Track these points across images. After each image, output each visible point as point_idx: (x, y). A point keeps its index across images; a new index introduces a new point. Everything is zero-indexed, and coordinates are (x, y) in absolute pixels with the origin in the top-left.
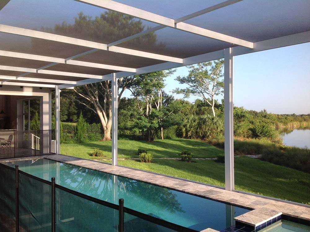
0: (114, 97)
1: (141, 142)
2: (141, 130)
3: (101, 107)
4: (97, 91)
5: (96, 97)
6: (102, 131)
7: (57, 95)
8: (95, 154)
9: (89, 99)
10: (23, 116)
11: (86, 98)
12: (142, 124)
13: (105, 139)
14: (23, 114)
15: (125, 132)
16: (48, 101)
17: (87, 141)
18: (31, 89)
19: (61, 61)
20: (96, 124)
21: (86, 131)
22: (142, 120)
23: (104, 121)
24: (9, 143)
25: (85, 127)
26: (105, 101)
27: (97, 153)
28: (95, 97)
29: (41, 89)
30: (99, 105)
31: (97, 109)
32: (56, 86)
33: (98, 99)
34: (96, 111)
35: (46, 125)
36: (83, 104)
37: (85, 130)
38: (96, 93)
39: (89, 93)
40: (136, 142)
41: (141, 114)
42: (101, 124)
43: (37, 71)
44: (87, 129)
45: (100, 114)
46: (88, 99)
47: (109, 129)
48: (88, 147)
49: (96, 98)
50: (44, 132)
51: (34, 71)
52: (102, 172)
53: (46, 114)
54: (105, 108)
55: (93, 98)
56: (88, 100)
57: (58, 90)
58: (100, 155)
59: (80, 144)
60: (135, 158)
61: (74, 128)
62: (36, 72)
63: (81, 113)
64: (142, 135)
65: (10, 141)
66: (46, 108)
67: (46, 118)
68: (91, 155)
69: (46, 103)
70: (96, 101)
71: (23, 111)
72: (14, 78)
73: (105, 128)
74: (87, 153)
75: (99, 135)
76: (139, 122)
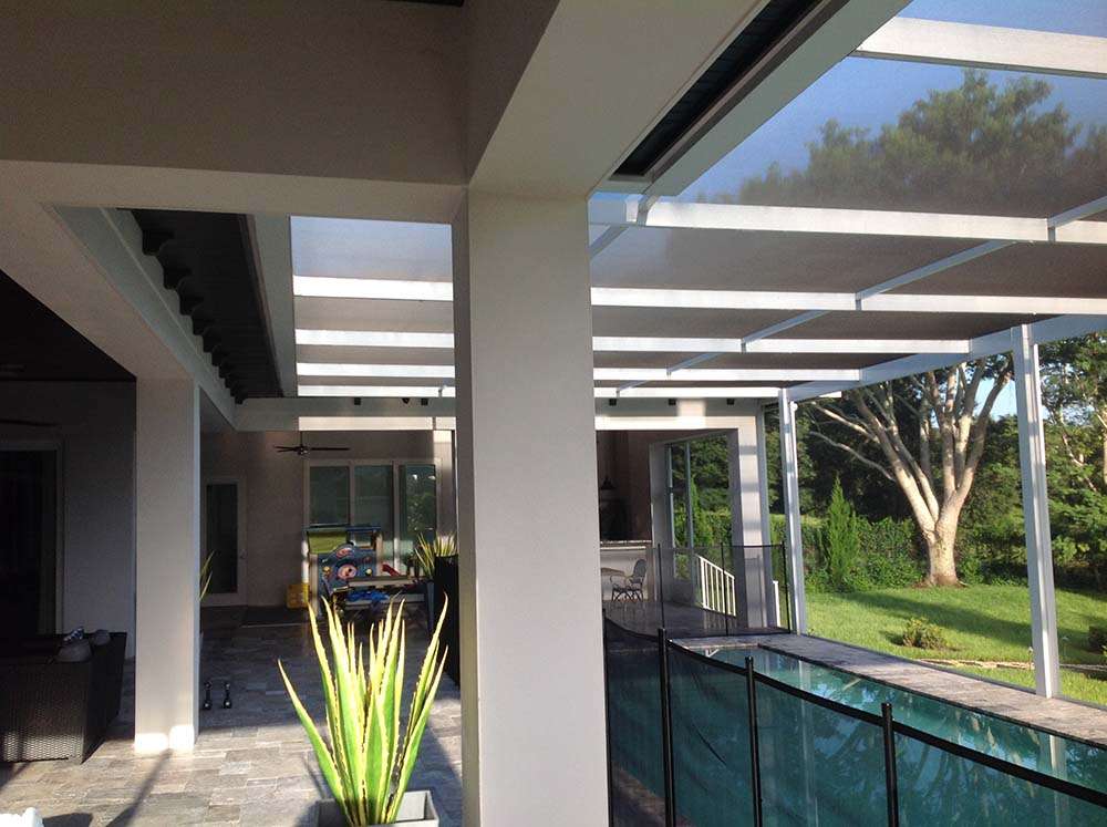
0: (1030, 419)
1: (1086, 595)
2: (1085, 548)
3: (910, 457)
4: (891, 398)
5: (888, 418)
6: (920, 549)
7: (786, 421)
8: (913, 637)
9: (864, 430)
10: (669, 494)
11: (851, 424)
12: (1089, 521)
13: (932, 579)
14: (670, 490)
15: (1011, 553)
16: (755, 444)
17: (866, 585)
18: (700, 407)
19: (842, 302)
20: (895, 520)
21: (859, 546)
22: (1086, 505)
23: (924, 510)
24: (637, 586)
25: (855, 534)
26: (923, 432)
27: (919, 635)
28: (882, 419)
29: (731, 406)
30: (903, 447)
31: (894, 463)
32: (781, 393)
33: (895, 428)
34: (894, 475)
35: (753, 526)
36: (843, 446)
37: (855, 543)
38: (887, 404)
39: (865, 409)
40: (1068, 594)
41: (1080, 479)
42: (915, 520)
43: (743, 345)
44: (863, 539)
45: (908, 483)
46: (857, 427)
47: (945, 539)
48: (877, 609)
49: (887, 424)
50: (748, 554)
51: (733, 345)
52: (1009, 720)
53: (750, 488)
54: (926, 459)
55: (880, 425)
56: (858, 432)
57: (789, 403)
58: (933, 642)
59: (843, 597)
60: (1083, 663)
61: (815, 535)
62: (739, 350)
63: (838, 481)
64: (1090, 569)
65: (638, 581)
66: (749, 468)
67: (752, 505)
68: (898, 641)
69: (749, 451)
70: (889, 434)
71: (667, 480)
72: (659, 374)
73: (932, 538)
74: (881, 632)
75: (908, 565)
76: (1074, 514)
